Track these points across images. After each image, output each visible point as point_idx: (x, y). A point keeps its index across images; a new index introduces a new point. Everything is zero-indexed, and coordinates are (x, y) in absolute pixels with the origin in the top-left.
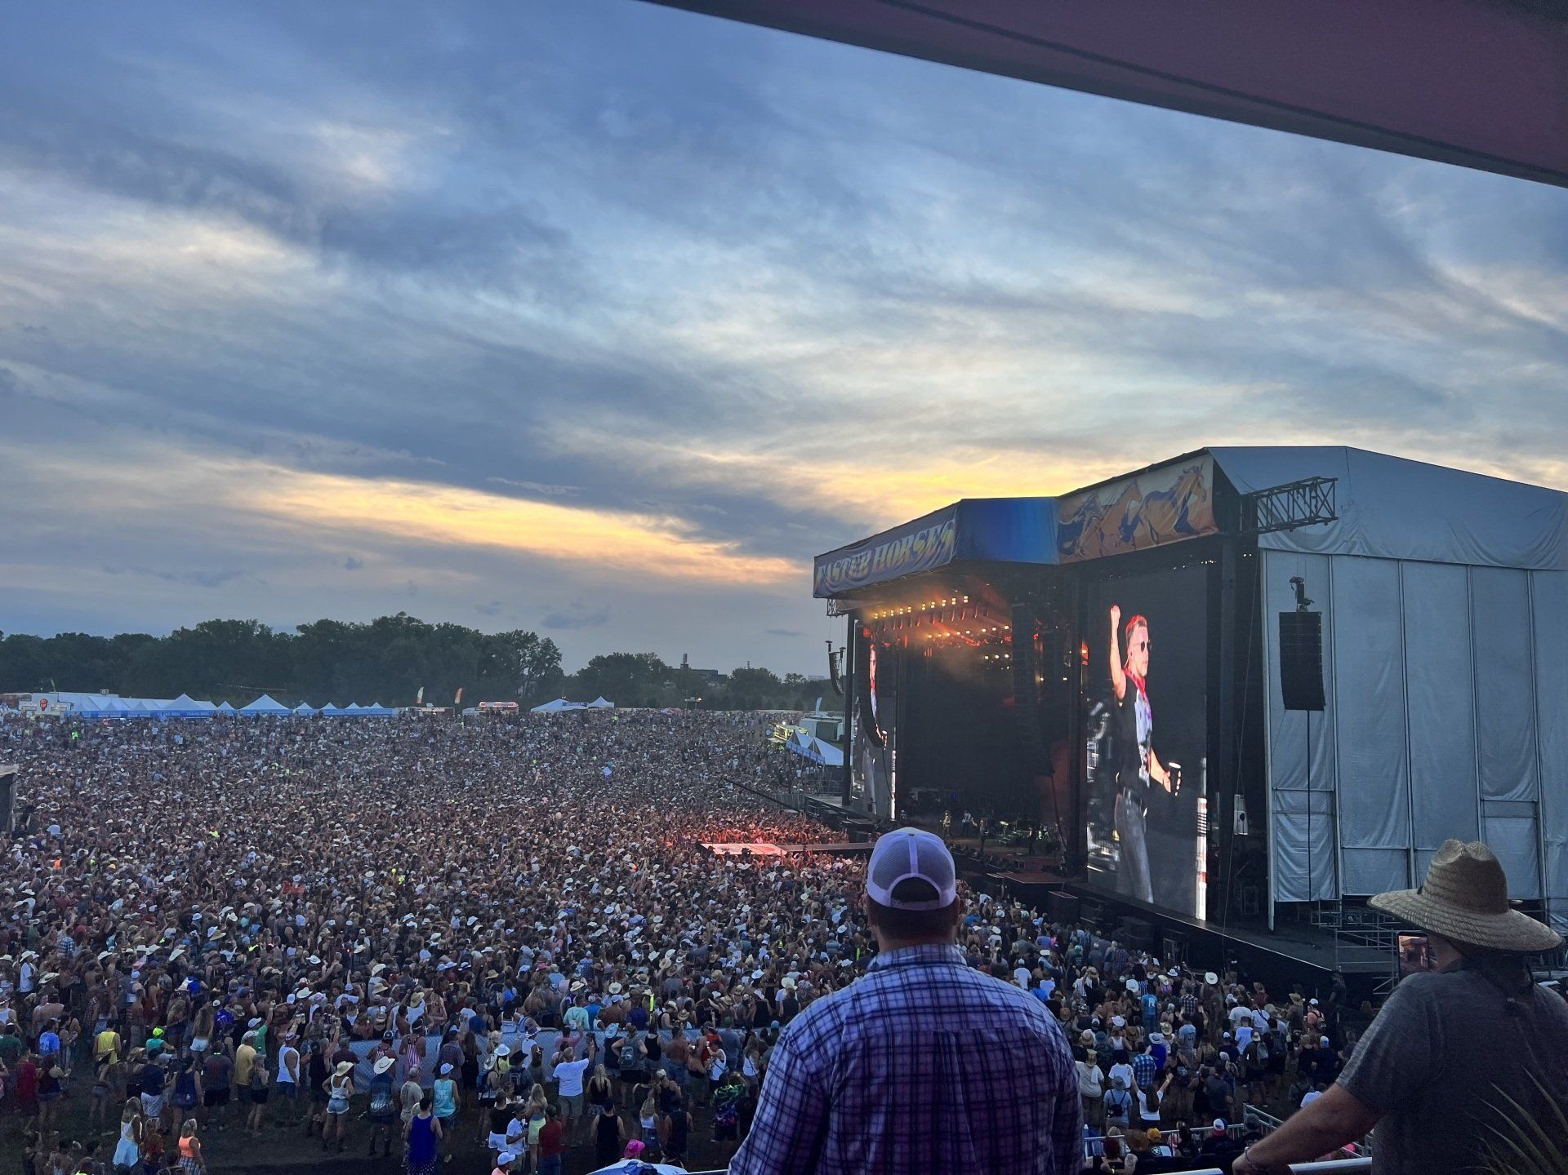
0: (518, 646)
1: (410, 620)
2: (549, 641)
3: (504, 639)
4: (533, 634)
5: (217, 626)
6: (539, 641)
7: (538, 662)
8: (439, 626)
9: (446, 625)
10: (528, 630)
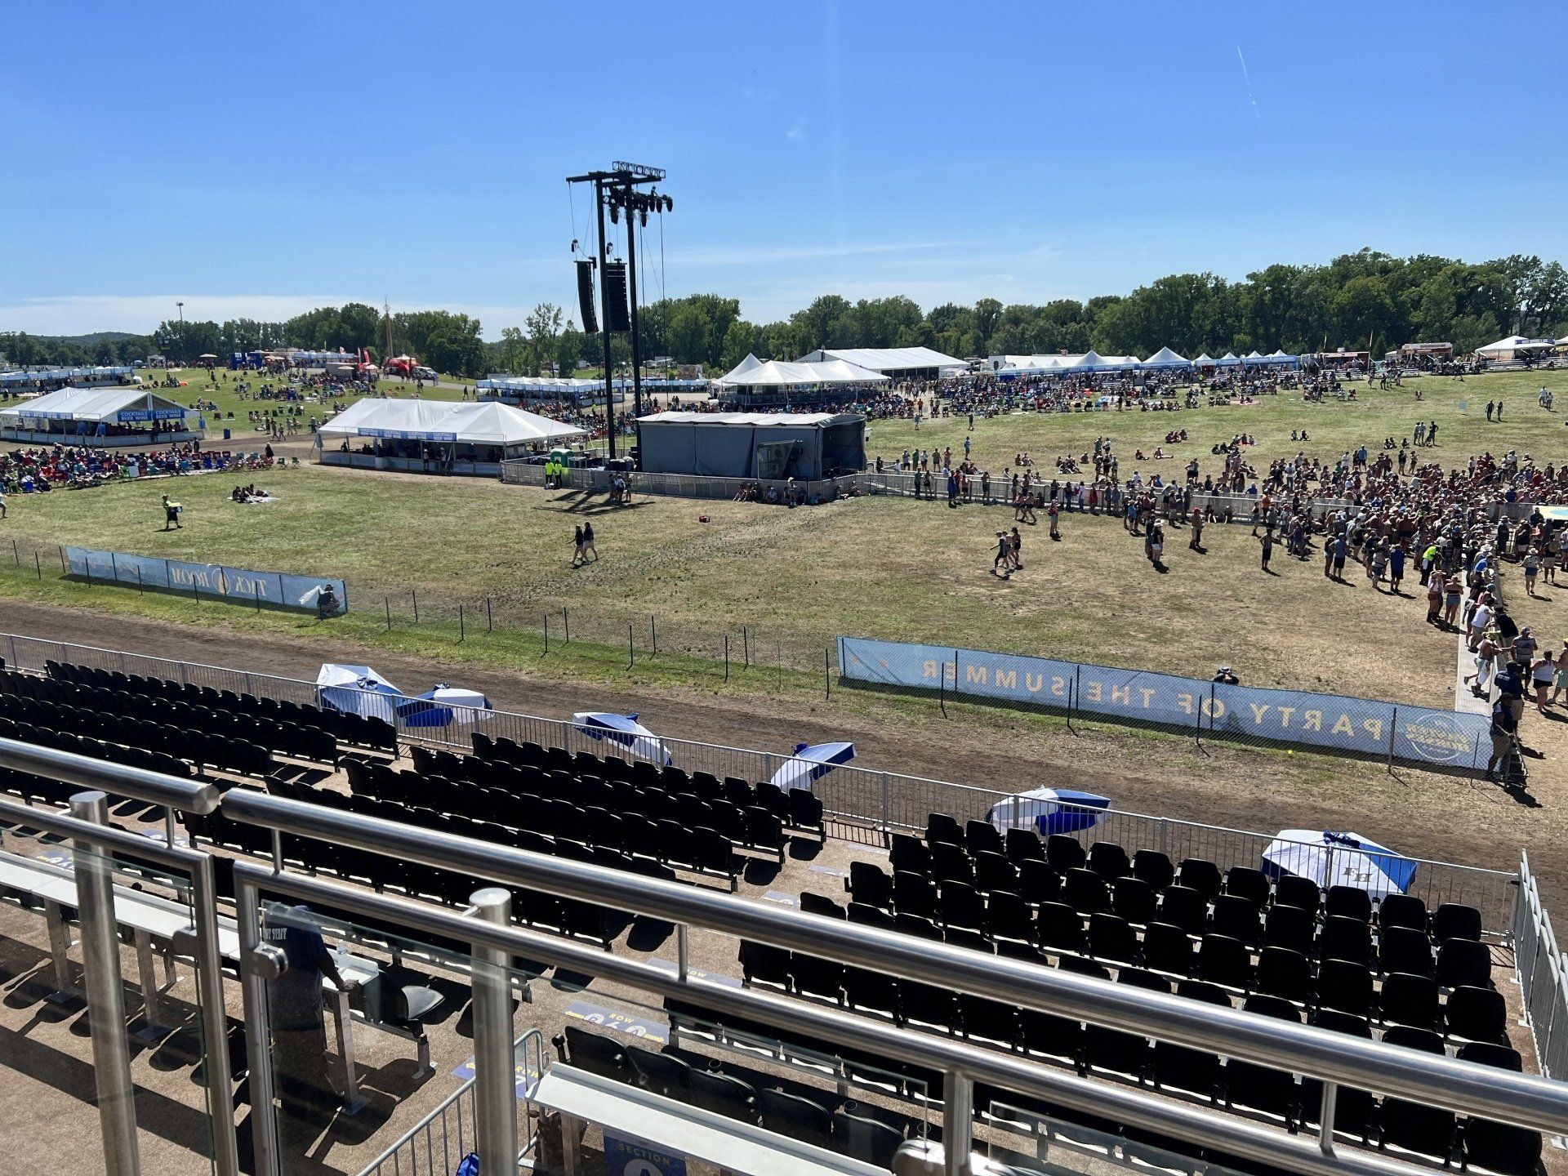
0: (1514, 276)
1: (1376, 255)
2: (1556, 265)
3: (1497, 268)
4: (1535, 258)
5: (1171, 283)
6: (1543, 266)
7: (1542, 295)
8: (1411, 259)
9: (1421, 257)
10: (1527, 254)
